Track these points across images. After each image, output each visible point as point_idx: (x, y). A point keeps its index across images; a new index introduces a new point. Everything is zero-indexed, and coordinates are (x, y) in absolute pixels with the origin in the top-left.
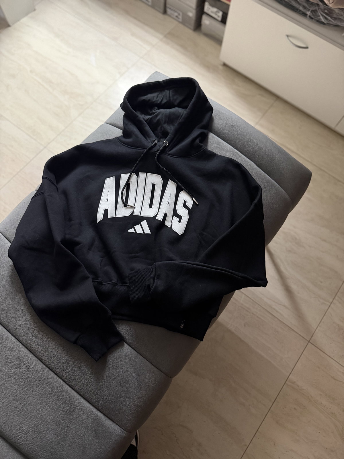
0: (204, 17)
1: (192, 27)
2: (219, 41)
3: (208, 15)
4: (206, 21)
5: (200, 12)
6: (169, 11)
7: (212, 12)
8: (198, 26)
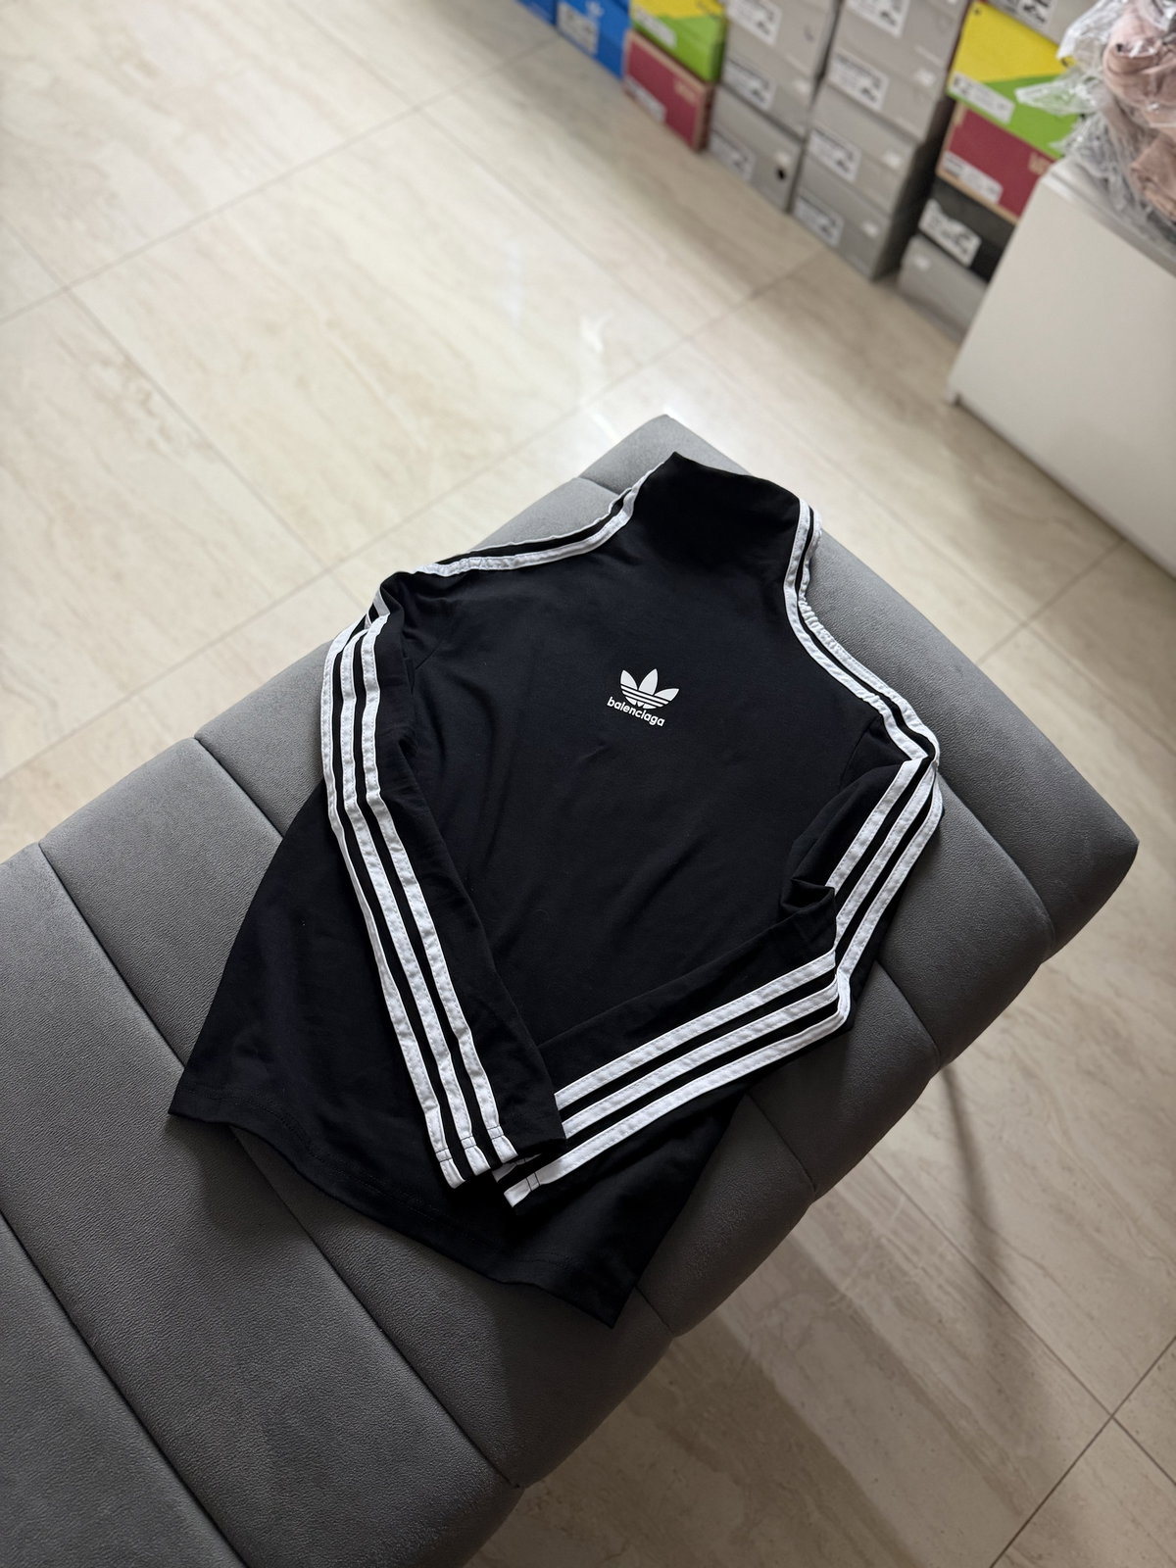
0: (916, 246)
1: (868, 269)
2: (956, 330)
3: (930, 240)
4: (918, 258)
5: (906, 226)
6: (801, 208)
7: (946, 234)
8: (890, 265)
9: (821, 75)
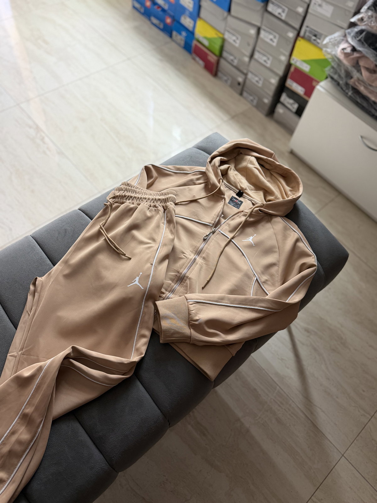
0: (279, 106)
1: (265, 113)
2: (290, 131)
3: (283, 105)
4: (280, 110)
5: (276, 100)
6: (245, 94)
7: (288, 103)
8: (271, 112)
9: (252, 56)
